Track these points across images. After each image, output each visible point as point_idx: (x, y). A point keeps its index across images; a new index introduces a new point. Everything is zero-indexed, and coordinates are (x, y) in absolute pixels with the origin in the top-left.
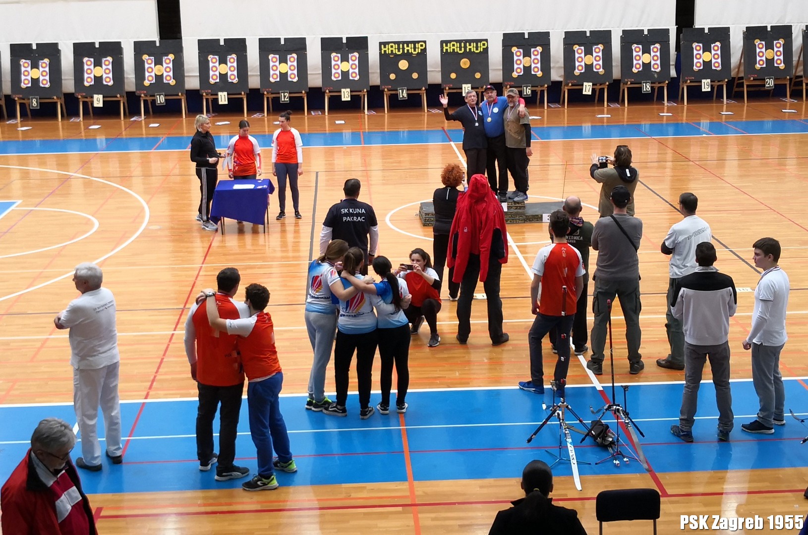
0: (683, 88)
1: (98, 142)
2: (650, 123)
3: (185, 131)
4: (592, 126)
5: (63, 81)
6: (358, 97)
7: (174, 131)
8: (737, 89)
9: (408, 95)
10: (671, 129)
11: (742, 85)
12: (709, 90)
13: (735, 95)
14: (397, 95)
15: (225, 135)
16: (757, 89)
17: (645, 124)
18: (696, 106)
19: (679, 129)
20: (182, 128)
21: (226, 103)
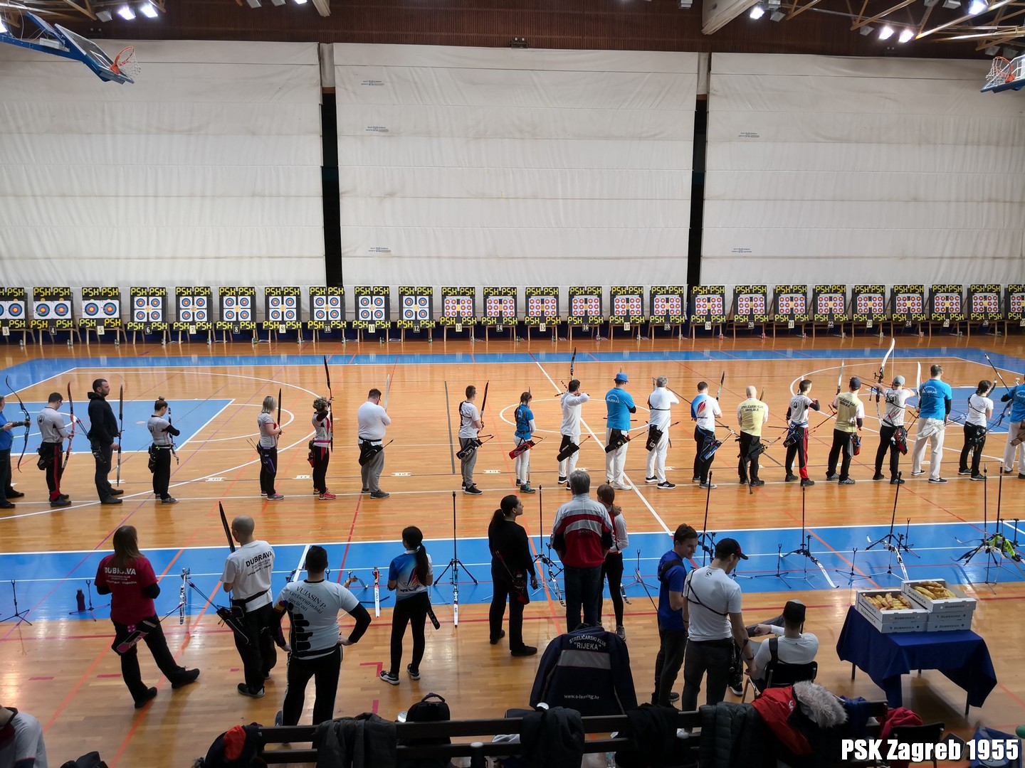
0: (692, 328)
1: (282, 357)
2: (668, 351)
3: (344, 351)
4: (630, 353)
5: (257, 315)
6: (468, 329)
7: (339, 351)
8: (728, 329)
9: (503, 328)
10: (683, 355)
11: (732, 326)
12: (710, 329)
13: (728, 333)
14: (495, 329)
15: (373, 355)
16: (741, 329)
17: (667, 351)
18: (700, 340)
19: (688, 355)
20: (342, 349)
21: (374, 332)
